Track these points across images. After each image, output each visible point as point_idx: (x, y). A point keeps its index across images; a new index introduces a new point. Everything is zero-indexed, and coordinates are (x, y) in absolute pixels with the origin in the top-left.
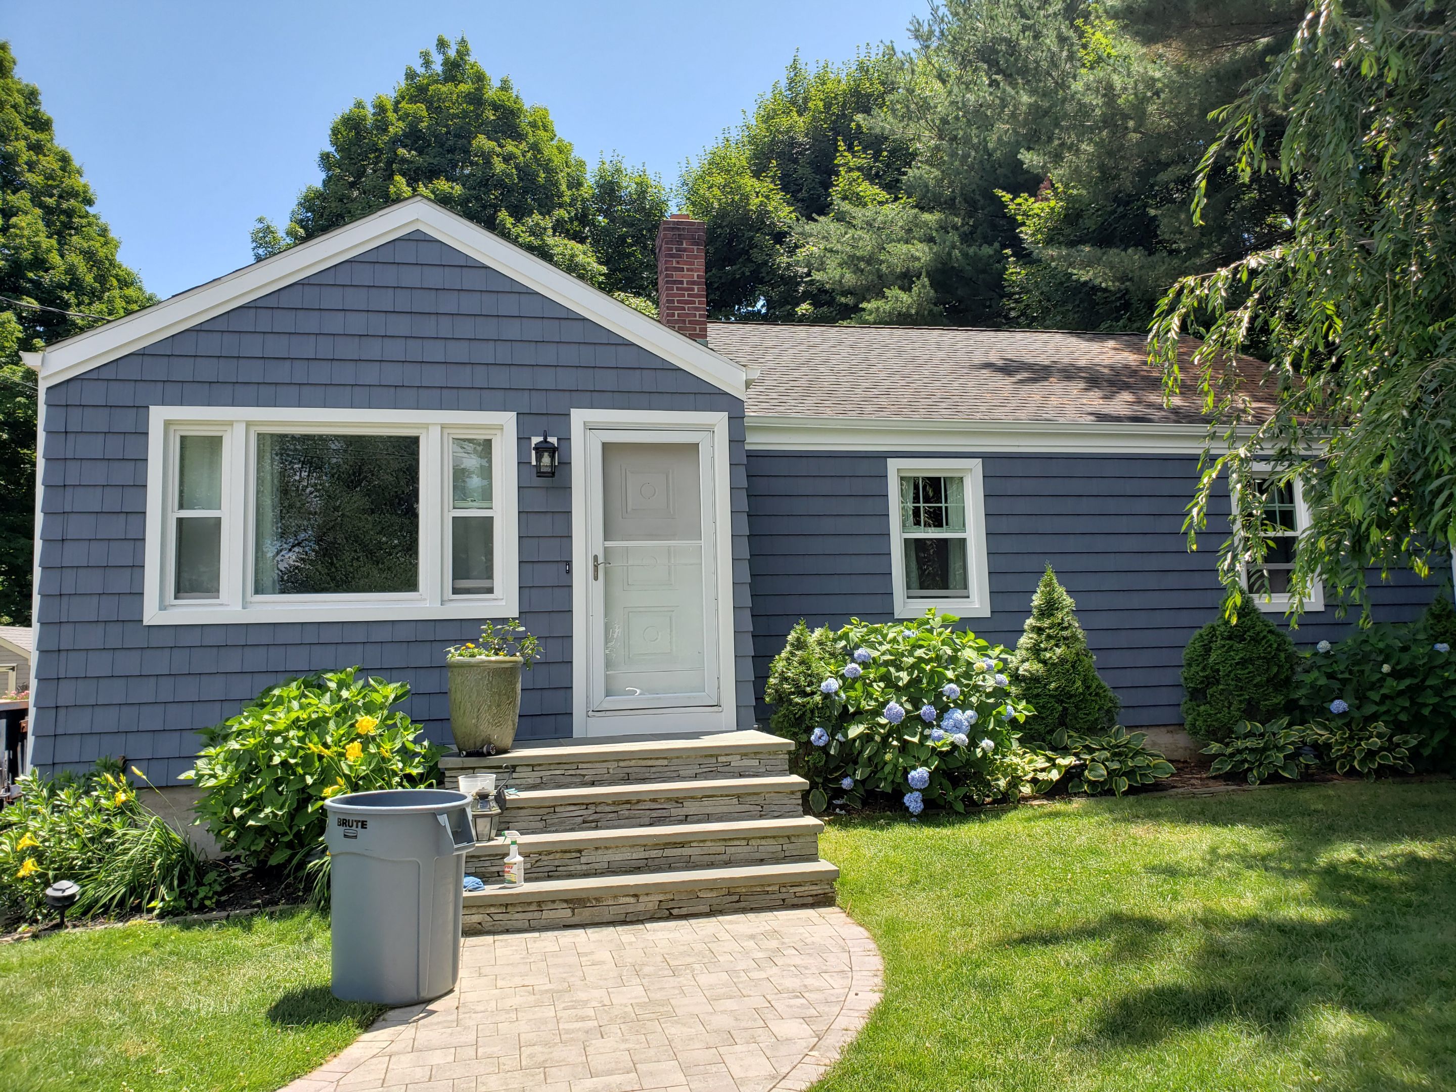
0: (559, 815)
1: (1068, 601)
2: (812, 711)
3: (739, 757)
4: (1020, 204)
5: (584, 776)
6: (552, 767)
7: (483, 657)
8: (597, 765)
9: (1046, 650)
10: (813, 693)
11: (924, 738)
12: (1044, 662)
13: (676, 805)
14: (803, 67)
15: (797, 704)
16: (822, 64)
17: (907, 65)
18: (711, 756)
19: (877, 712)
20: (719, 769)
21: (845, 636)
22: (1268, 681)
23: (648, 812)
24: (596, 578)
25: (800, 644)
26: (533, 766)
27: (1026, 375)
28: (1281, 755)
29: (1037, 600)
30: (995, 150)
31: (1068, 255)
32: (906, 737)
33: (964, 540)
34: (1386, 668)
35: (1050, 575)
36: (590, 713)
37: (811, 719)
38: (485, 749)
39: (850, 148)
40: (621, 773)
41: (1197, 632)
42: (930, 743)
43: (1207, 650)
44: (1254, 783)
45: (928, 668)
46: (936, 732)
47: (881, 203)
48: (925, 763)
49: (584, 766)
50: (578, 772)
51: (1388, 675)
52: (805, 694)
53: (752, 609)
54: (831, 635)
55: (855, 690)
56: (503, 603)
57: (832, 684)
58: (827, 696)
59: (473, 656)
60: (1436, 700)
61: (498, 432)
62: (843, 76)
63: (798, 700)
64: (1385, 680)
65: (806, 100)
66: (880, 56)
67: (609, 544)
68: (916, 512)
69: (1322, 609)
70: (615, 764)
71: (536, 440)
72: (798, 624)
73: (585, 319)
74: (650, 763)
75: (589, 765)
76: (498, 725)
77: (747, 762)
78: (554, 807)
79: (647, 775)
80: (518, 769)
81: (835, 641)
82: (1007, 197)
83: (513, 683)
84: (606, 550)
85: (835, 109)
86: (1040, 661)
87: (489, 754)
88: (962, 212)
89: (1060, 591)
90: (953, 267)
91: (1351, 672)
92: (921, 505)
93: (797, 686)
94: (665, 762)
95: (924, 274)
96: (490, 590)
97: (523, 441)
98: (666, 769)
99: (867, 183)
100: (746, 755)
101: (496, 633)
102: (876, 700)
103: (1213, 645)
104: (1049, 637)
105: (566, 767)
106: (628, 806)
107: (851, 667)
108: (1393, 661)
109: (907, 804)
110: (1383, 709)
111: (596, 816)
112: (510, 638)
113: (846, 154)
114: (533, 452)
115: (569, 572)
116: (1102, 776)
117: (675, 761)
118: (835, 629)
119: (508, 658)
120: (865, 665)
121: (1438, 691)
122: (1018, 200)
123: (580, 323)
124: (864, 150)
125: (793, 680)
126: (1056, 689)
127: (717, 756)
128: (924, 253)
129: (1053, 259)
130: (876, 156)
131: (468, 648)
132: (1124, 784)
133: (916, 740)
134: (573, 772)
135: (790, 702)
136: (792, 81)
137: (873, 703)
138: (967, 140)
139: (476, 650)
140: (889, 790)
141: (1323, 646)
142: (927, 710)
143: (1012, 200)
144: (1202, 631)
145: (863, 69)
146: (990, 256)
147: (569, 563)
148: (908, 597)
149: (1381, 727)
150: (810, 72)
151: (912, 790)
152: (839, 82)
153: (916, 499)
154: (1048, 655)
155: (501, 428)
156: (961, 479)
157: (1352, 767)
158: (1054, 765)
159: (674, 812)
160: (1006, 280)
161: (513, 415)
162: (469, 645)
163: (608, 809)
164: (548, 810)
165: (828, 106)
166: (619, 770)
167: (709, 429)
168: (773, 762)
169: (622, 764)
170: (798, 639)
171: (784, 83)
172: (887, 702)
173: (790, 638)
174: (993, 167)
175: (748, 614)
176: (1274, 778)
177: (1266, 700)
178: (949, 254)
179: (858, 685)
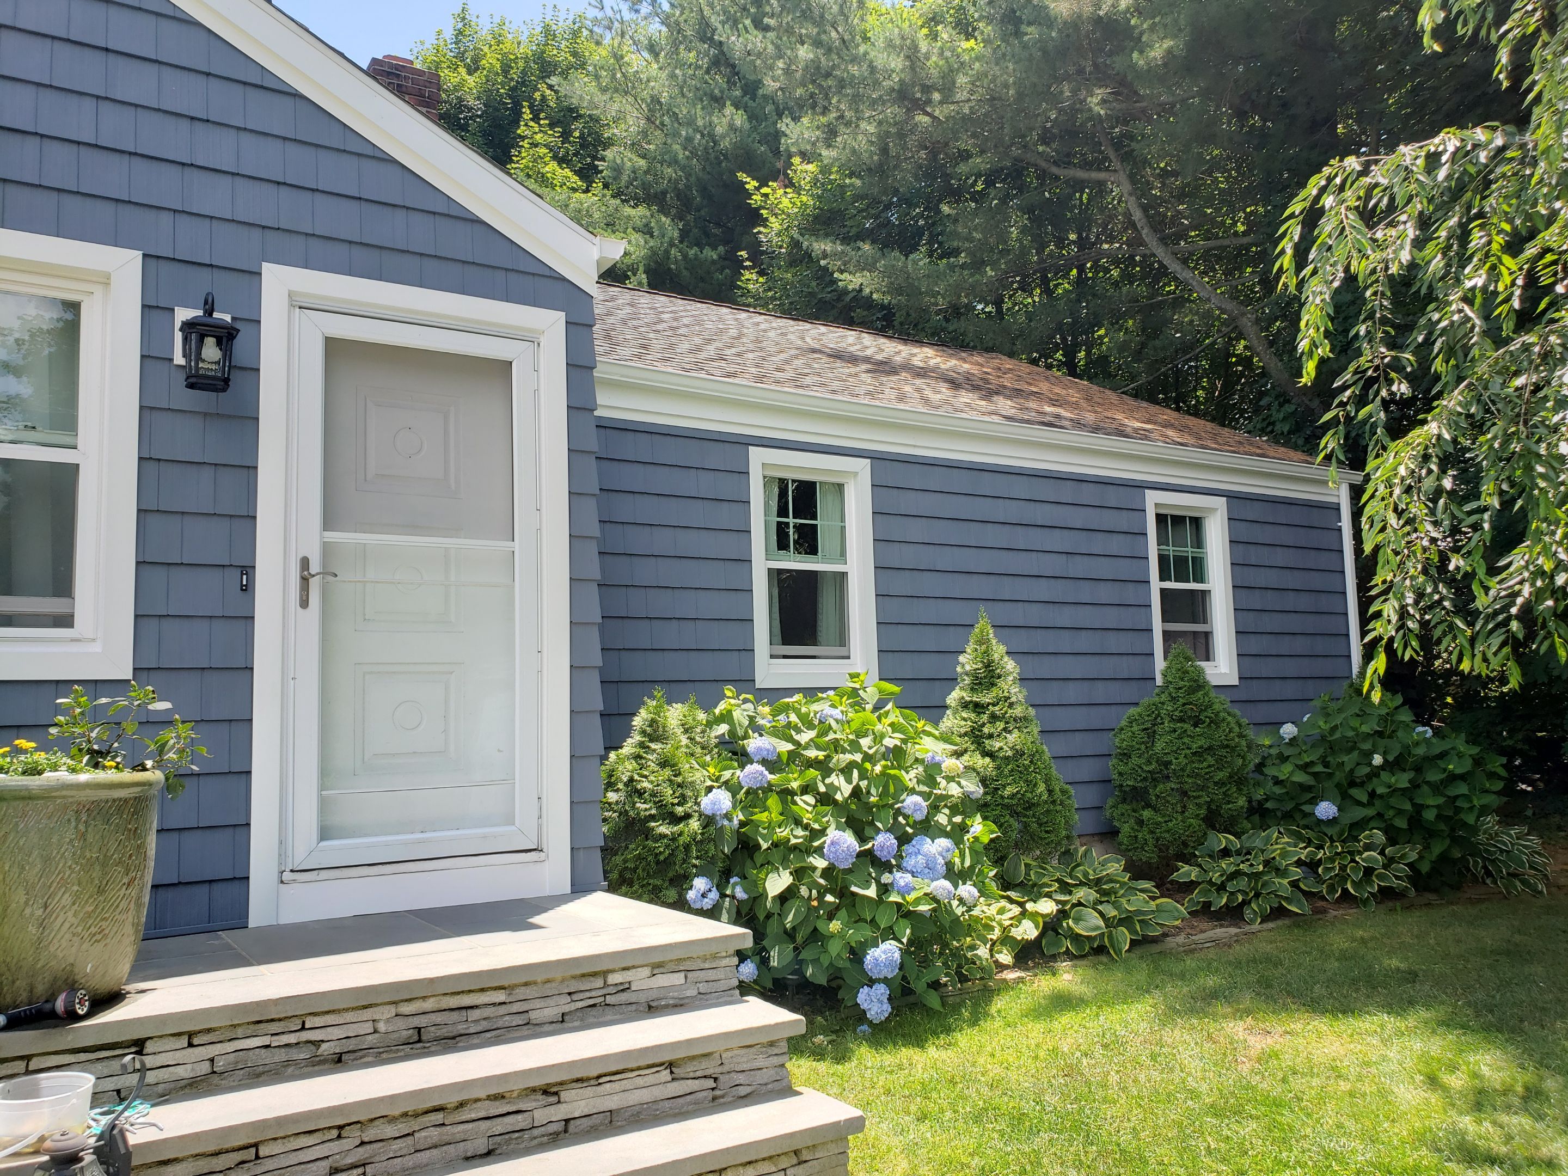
0: (270, 1165)
1: (1010, 665)
2: (687, 847)
3: (646, 972)
4: (766, 195)
5: (317, 1044)
6: (240, 1032)
7: (63, 775)
8: (349, 1017)
9: (991, 736)
10: (687, 816)
11: (884, 889)
12: (991, 755)
13: (544, 1099)
14: (474, 19)
15: (662, 836)
16: (497, 20)
17: (616, 25)
18: (594, 974)
19: (805, 850)
20: (609, 999)
21: (726, 717)
22: (1231, 777)
23: (484, 1125)
24: (304, 603)
25: (655, 733)
26: (191, 1035)
27: (869, 366)
28: (1285, 882)
29: (967, 662)
30: (723, 137)
31: (843, 252)
32: (854, 889)
33: (844, 575)
34: (1378, 760)
35: (983, 626)
36: (287, 876)
37: (684, 861)
38: (60, 1005)
39: (536, 118)
40: (403, 1029)
41: (1133, 711)
42: (894, 898)
43: (1151, 734)
44: (1252, 922)
45: (878, 769)
46: (902, 879)
47: (574, 190)
48: (890, 933)
49: (318, 1021)
50: (305, 1036)
51: (1382, 767)
52: (676, 820)
53: (601, 669)
54: (702, 716)
55: (765, 809)
56: (97, 648)
57: (720, 801)
58: (708, 821)
59: (34, 771)
60: (1440, 800)
61: (98, 290)
62: (524, 38)
63: (664, 829)
64: (1377, 775)
65: (476, 60)
66: (570, 21)
67: (332, 536)
68: (782, 530)
69: (1236, 682)
70: (390, 1011)
71: (183, 314)
72: (652, 697)
73: (296, 95)
74: (467, 1000)
75: (329, 1019)
76: (99, 936)
77: (663, 980)
78: (256, 1145)
79: (461, 1028)
80: (150, 1047)
81: (709, 724)
82: (751, 184)
83: (137, 834)
84: (327, 550)
85: (515, 74)
86: (986, 754)
87: (73, 1017)
88: (673, 211)
89: (998, 650)
90: (669, 269)
91: (1326, 765)
92: (791, 520)
93: (660, 805)
94: (501, 997)
95: (641, 269)
96: (65, 621)
97: (155, 315)
98: (502, 1010)
99: (555, 164)
100: (660, 965)
101: (95, 715)
102: (806, 827)
103: (1159, 729)
104: (994, 718)
105: (275, 1028)
106: (438, 1117)
107: (752, 773)
108: (1382, 750)
109: (864, 1006)
110: (1370, 812)
111: (362, 1153)
112: (130, 727)
113: (532, 124)
114: (178, 337)
115: (247, 589)
116: (1098, 928)
117: (521, 993)
118: (707, 707)
119: (127, 776)
120: (772, 765)
121: (1436, 789)
122: (765, 190)
123: (289, 101)
124: (552, 126)
125: (653, 795)
126: (1013, 796)
127: (605, 974)
128: (638, 245)
129: (825, 255)
130: (566, 135)
131: (19, 751)
132: (1124, 936)
133: (872, 892)
134: (292, 1038)
135: (648, 834)
136: (460, 32)
137: (800, 832)
138: (691, 122)
139: (41, 757)
140: (822, 980)
141: (1288, 730)
142: (884, 842)
143: (757, 189)
144: (1139, 710)
145: (548, 33)
146: (713, 262)
147: (248, 570)
148: (772, 657)
149: (1379, 836)
150: (483, 27)
151: (871, 982)
152: (519, 43)
153: (782, 512)
154: (998, 745)
155: (105, 280)
156: (840, 487)
157: (1345, 891)
158: (1024, 913)
159: (541, 1116)
160: (740, 288)
161: (134, 258)
162: (22, 743)
163: (390, 1131)
164: (239, 1156)
165: (506, 69)
166: (401, 1024)
167: (530, 339)
168: (711, 975)
169: (406, 1009)
170: (652, 723)
171: (449, 34)
172: (823, 832)
173: (637, 721)
174: (717, 158)
175: (595, 679)
176: (1279, 912)
177: (1229, 802)
178: (667, 252)
179: (773, 802)
